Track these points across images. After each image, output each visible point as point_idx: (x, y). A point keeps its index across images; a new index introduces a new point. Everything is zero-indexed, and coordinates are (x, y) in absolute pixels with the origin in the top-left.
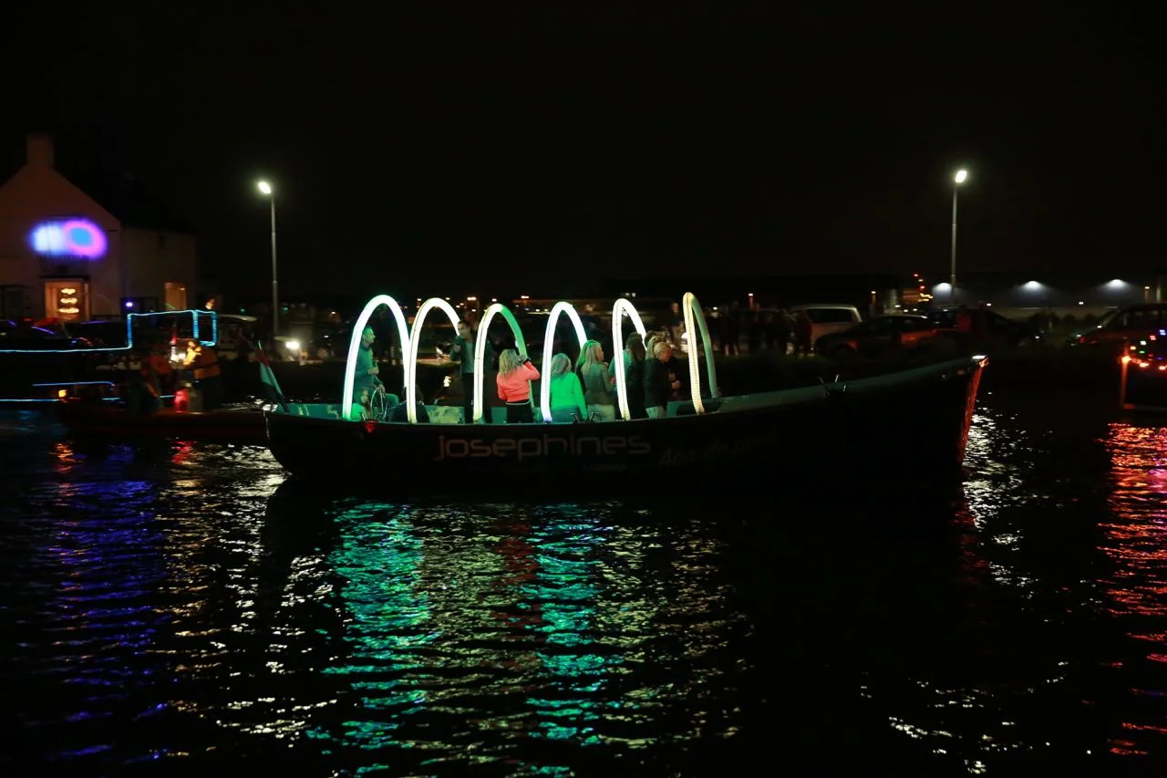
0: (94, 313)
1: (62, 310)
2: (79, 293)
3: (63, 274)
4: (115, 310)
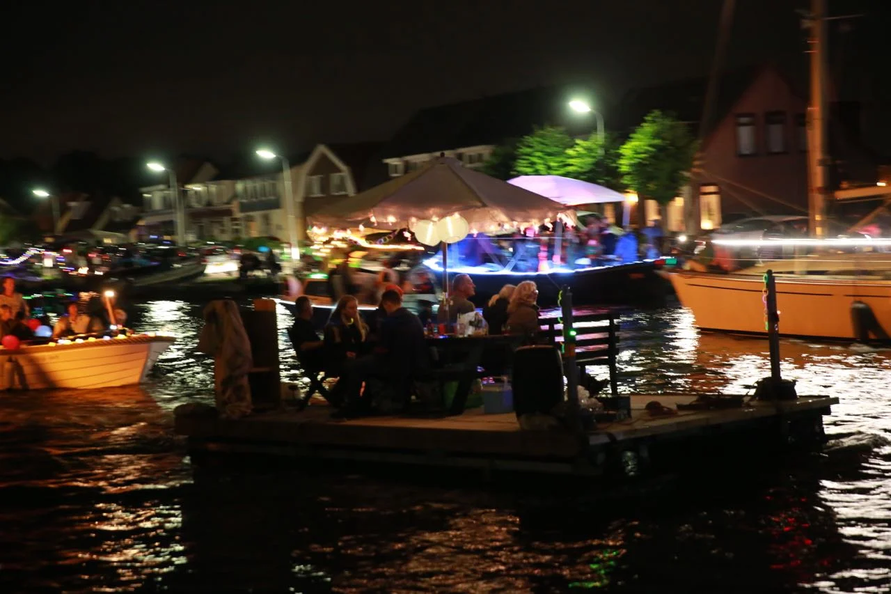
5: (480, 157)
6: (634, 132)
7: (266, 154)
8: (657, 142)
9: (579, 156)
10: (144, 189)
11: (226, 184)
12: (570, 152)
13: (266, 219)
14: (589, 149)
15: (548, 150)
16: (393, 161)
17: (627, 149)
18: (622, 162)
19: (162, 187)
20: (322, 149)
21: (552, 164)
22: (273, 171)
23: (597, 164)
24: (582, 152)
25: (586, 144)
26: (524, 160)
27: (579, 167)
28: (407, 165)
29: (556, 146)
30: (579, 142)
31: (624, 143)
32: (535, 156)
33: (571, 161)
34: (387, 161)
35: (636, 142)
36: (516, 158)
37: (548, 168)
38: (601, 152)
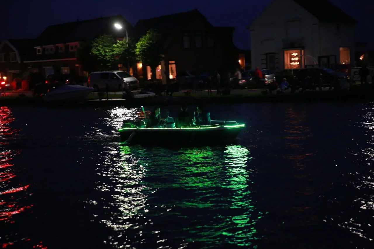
0: (306, 64)
1: (292, 64)
2: (300, 55)
3: (292, 47)
4: (316, 62)
5: (76, 47)
6: (142, 38)
9: (118, 47)
12: (114, 45)
14: (123, 45)
15: (105, 44)
16: (38, 48)
17: (138, 45)
18: (137, 50)
20: (5, 41)
21: (107, 50)
23: (126, 51)
24: (120, 45)
25: (121, 42)
26: (95, 48)
27: (118, 52)
28: (44, 49)
29: (109, 43)
30: (118, 41)
31: (137, 42)
32: (100, 47)
33: (115, 49)
34: (35, 47)
35: (142, 42)
36: (92, 47)
37: (105, 52)
38: (127, 46)
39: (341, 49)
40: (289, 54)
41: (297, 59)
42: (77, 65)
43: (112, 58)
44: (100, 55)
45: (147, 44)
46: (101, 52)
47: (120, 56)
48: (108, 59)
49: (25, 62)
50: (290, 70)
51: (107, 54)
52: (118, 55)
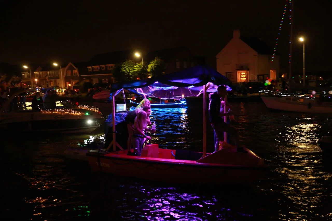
2: (246, 74)
3: (242, 69)
4: (256, 78)
5: (112, 67)
6: (151, 62)
7: (55, 64)
8: (157, 64)
9: (137, 67)
10: (22, 73)
11: (44, 72)
12: (135, 66)
13: (56, 82)
14: (140, 66)
15: (129, 66)
16: (89, 67)
17: (150, 66)
18: (149, 69)
19: (27, 72)
20: (70, 63)
21: (131, 69)
22: (57, 69)
23: (142, 70)
24: (138, 66)
25: (139, 64)
26: (124, 68)
27: (137, 70)
28: (93, 68)
29: (132, 65)
30: (137, 64)
31: (149, 64)
32: (126, 67)
33: (135, 69)
34: (88, 67)
35: (152, 64)
36: (121, 67)
37: (129, 70)
38: (143, 67)
39: (271, 71)
40: (240, 74)
41: (245, 76)
42: (112, 78)
43: (134, 74)
44: (126, 72)
45: (155, 66)
46: (127, 70)
47: (138, 73)
48: (131, 74)
49: (81, 76)
50: (241, 83)
51: (130, 71)
52: (136, 72)
